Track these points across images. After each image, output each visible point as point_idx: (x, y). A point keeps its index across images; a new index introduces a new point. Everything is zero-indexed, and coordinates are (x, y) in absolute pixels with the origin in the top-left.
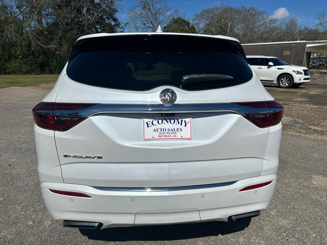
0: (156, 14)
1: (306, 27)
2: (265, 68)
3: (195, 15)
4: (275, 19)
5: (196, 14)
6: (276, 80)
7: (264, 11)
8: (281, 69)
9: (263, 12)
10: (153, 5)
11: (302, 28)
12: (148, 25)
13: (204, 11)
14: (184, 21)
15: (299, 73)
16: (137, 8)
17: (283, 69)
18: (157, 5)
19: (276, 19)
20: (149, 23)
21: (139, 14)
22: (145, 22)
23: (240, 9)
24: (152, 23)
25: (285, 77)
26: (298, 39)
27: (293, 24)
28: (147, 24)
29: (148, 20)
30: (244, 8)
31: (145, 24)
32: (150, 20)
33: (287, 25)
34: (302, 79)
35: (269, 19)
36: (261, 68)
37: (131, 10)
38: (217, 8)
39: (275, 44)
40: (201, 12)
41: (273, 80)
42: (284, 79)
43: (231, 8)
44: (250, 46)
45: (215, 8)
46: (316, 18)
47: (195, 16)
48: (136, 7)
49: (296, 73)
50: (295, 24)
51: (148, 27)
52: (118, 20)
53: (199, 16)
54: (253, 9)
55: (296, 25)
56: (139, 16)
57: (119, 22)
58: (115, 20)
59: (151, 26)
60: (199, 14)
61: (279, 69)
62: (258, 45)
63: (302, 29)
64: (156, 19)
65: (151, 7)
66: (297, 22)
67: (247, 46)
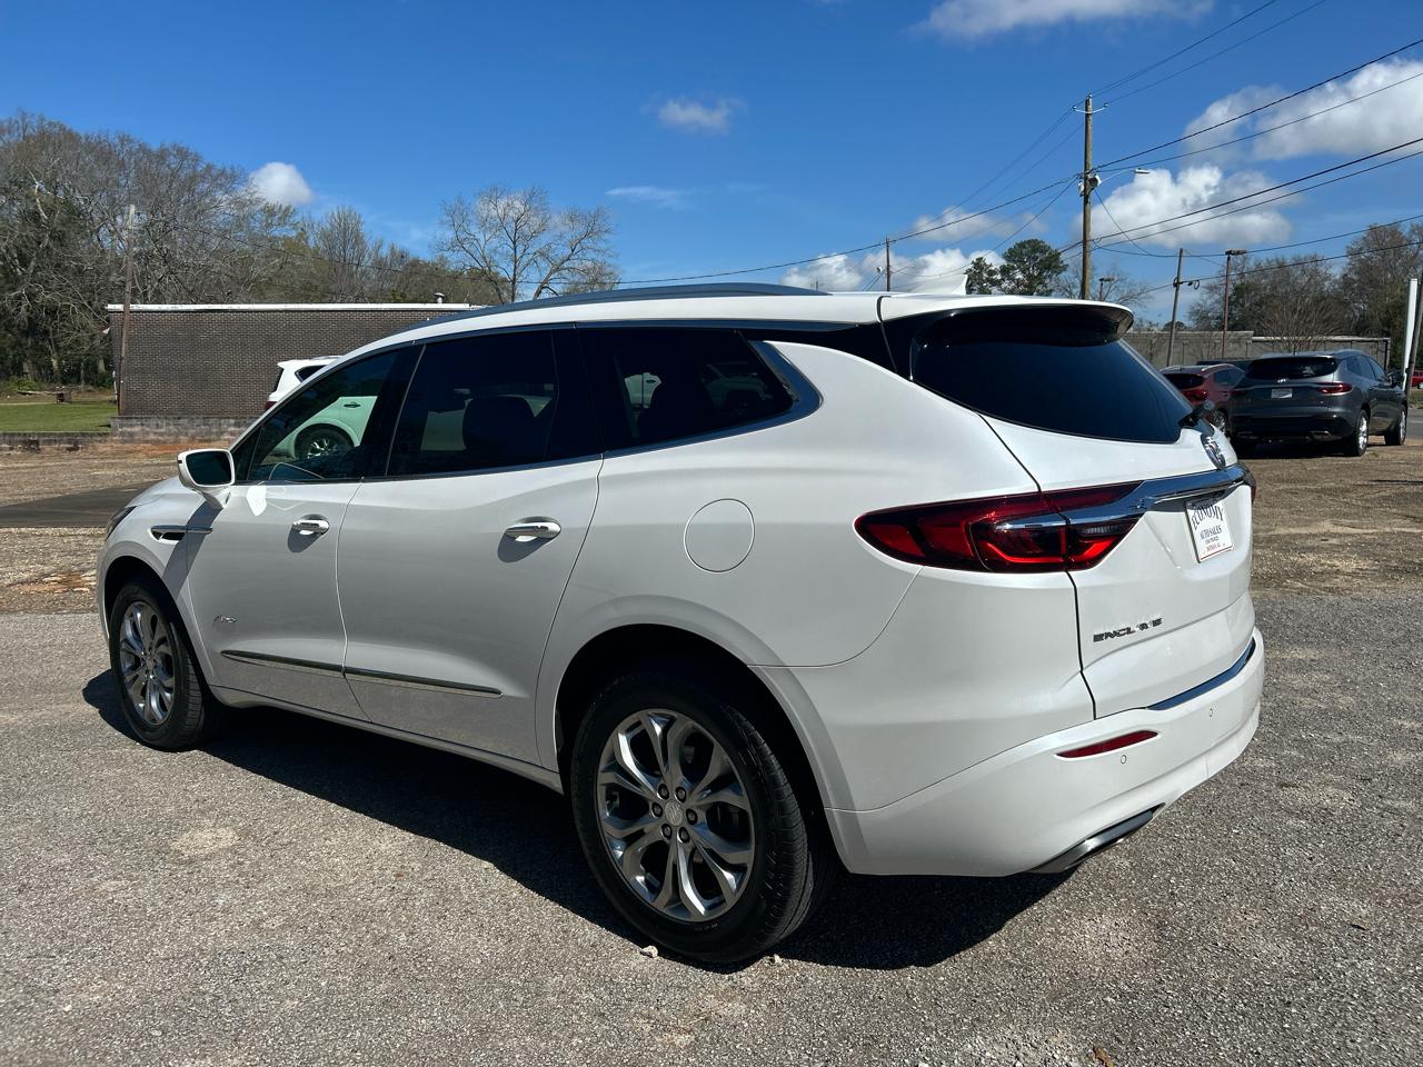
4: (288, 209)
7: (232, 168)
9: (229, 171)
11: (385, 252)
19: (291, 210)
23: (115, 146)
26: (439, 296)
27: (347, 233)
30: (130, 141)
33: (325, 236)
35: (262, 205)
39: (355, 311)
43: (71, 137)
44: (254, 315)
46: (442, 223)
50: (357, 237)
54: (183, 154)
55: (358, 239)
62: (287, 311)
63: (384, 255)
66: (363, 229)
67: (233, 311)
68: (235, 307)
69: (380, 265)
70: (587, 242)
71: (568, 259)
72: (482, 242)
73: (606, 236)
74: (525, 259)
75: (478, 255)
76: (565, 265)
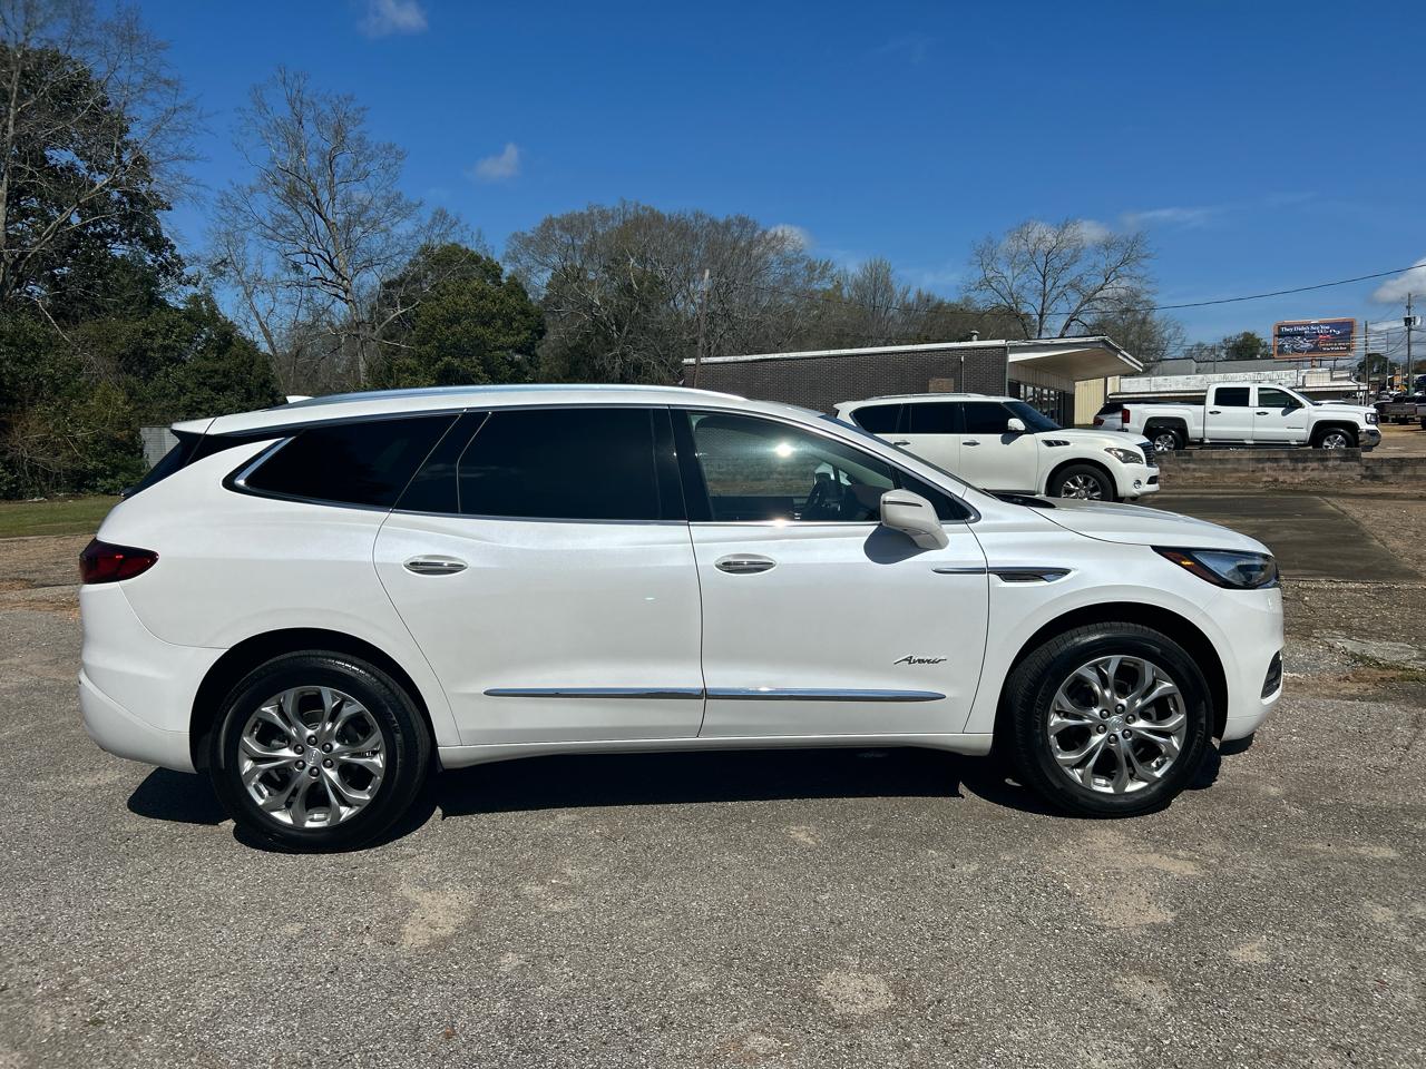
0: (348, 226)
1: (925, 293)
2: (990, 442)
3: (515, 236)
4: (826, 263)
5: (519, 234)
6: (1043, 490)
8: (1058, 443)
10: (331, 186)
11: (912, 297)
12: (314, 272)
13: (549, 224)
14: (475, 259)
15: (1128, 457)
16: (256, 195)
17: (1066, 443)
18: (353, 186)
19: (830, 264)
20: (316, 265)
21: (268, 222)
22: (301, 258)
23: (691, 222)
24: (331, 265)
25: (1080, 473)
26: (972, 334)
27: (878, 282)
28: (306, 268)
29: (314, 250)
30: (702, 217)
31: (297, 267)
32: (322, 253)
33: (858, 286)
34: (1144, 480)
35: (806, 262)
36: (975, 444)
37: (226, 203)
38: (602, 213)
39: (893, 353)
40: (540, 225)
41: (1032, 489)
42: (1075, 484)
43: (658, 218)
45: (596, 211)
46: (970, 263)
47: (516, 243)
48: (253, 190)
49: (1120, 458)
50: (887, 284)
51: (313, 283)
52: (172, 247)
53: (531, 240)
54: (743, 223)
55: (888, 288)
56: (269, 232)
57: (177, 252)
58: (157, 244)
59: (330, 276)
60: (529, 234)
61: (1049, 443)
63: (911, 301)
64: (350, 248)
65: (325, 196)
66: (892, 277)
67: (784, 359)
68: (785, 355)
69: (906, 309)
70: (1124, 270)
71: (1101, 289)
72: (1010, 280)
73: (1145, 262)
74: (1055, 293)
75: (1004, 292)
76: (1098, 295)
